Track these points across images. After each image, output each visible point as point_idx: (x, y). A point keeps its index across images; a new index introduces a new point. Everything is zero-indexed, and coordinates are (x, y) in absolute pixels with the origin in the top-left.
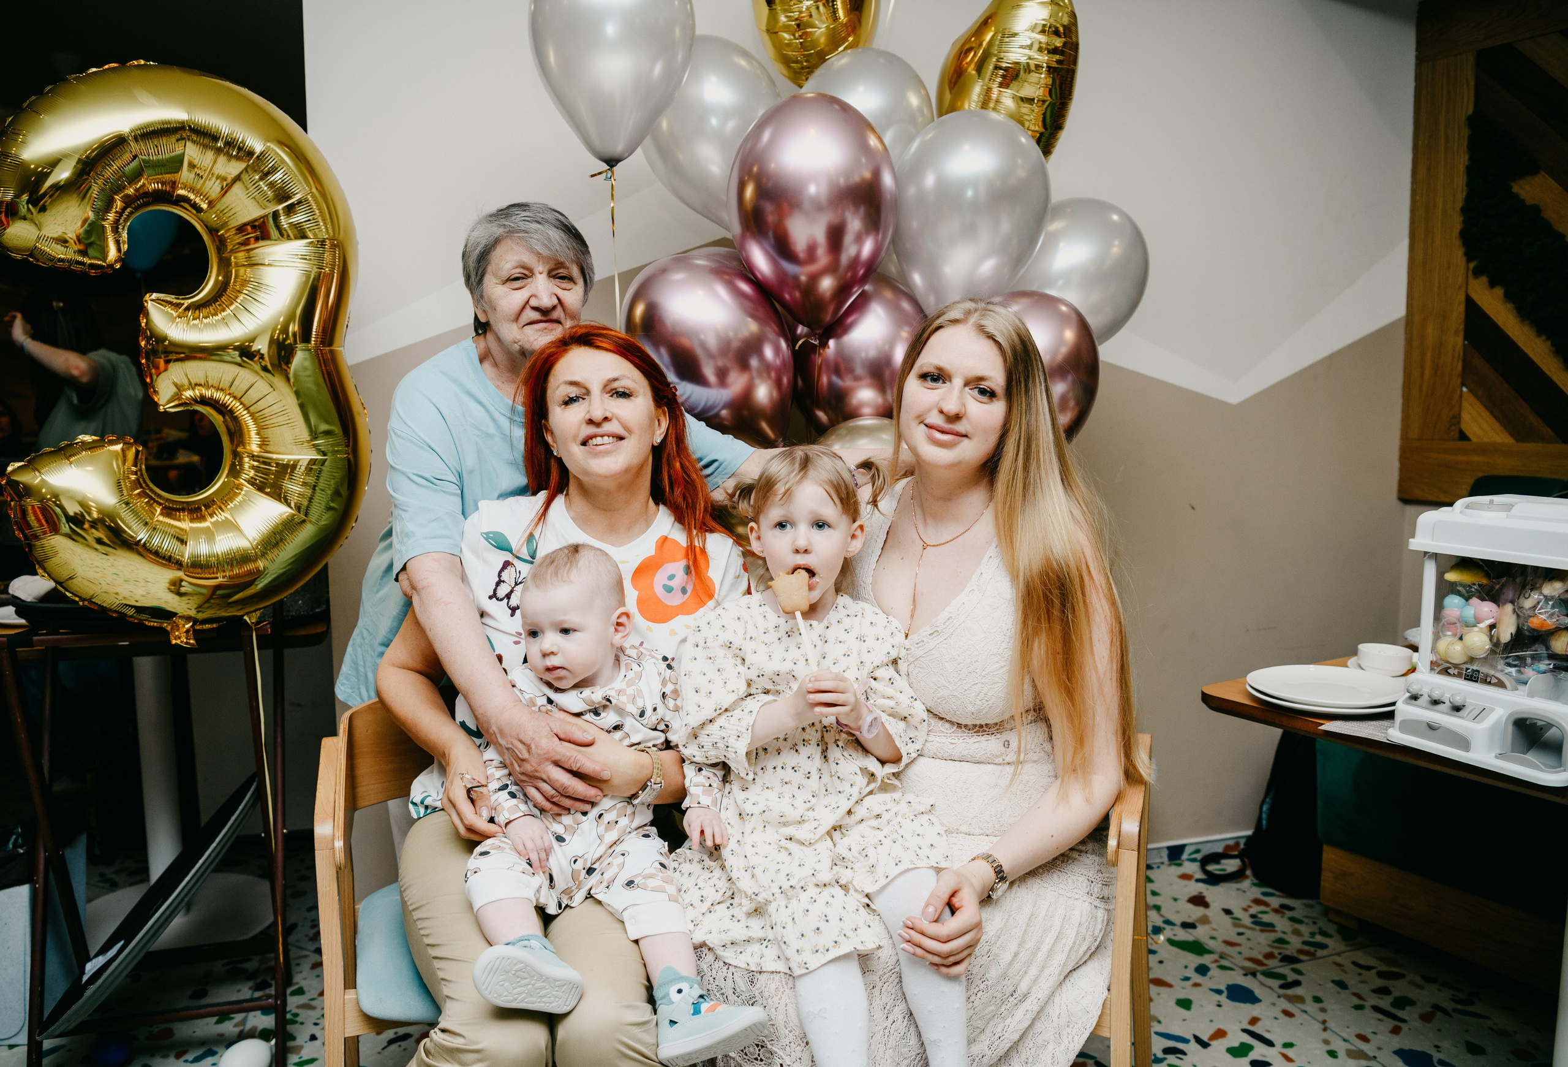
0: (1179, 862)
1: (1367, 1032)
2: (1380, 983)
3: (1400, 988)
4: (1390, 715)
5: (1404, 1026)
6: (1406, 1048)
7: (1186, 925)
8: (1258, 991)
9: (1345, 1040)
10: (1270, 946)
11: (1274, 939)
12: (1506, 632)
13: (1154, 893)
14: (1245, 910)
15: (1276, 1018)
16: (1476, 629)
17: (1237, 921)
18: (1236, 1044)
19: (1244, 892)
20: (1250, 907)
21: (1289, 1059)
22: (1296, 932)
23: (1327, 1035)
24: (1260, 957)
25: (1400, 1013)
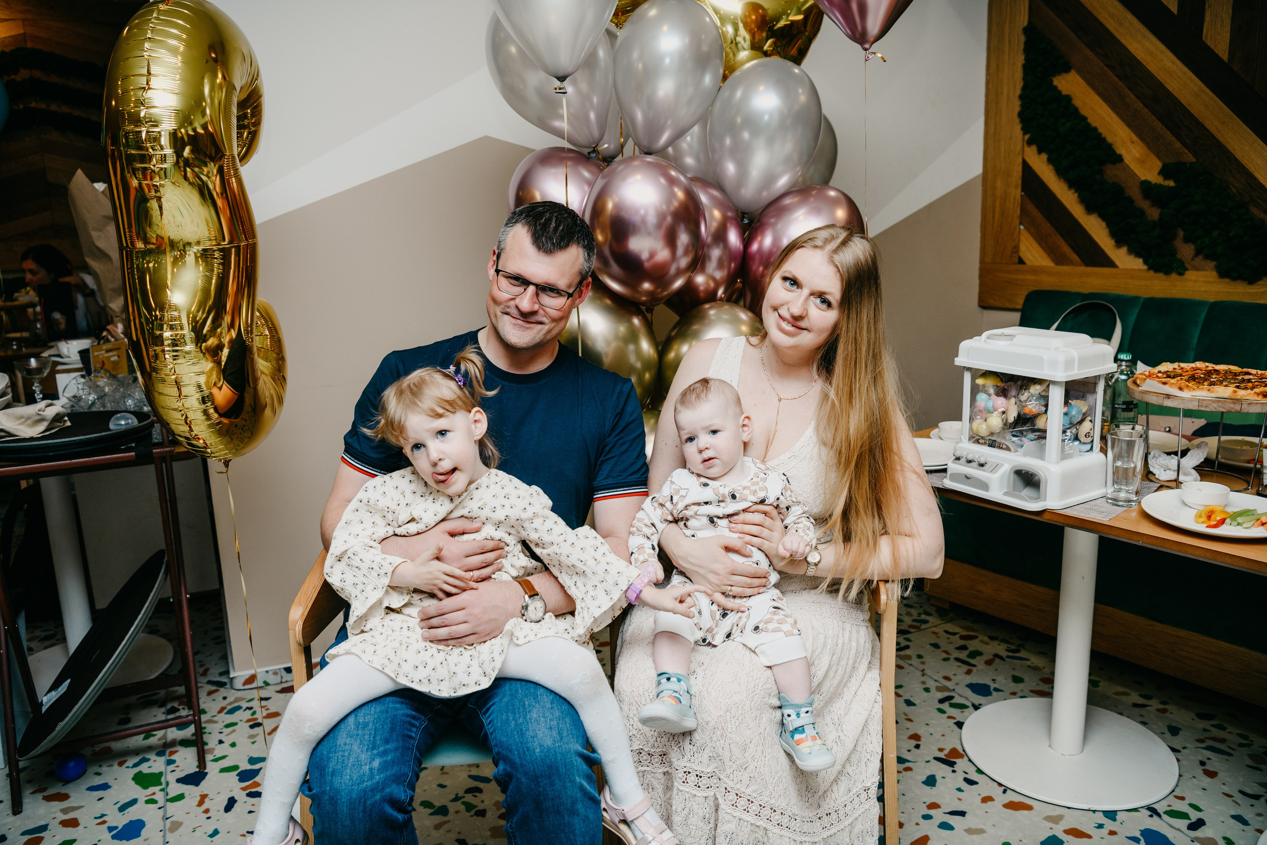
1: (950, 675)
2: (962, 643)
3: (973, 645)
4: (945, 471)
5: (974, 669)
6: (974, 682)
9: (935, 681)
12: (1012, 416)
16: (994, 415)
22: (909, 614)
23: (923, 679)
25: (972, 661)
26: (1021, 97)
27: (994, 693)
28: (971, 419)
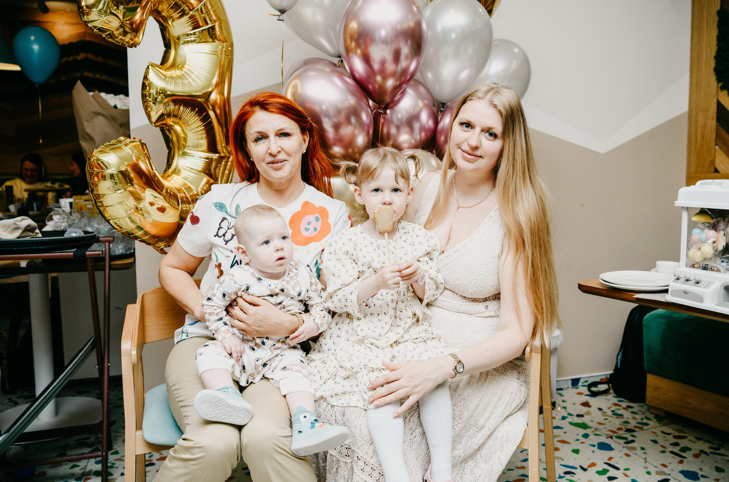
0: (577, 387)
1: (666, 463)
2: (675, 441)
3: (684, 443)
4: (667, 289)
5: (685, 460)
6: (685, 469)
7: (578, 416)
8: (613, 445)
9: (655, 467)
10: (620, 424)
11: (623, 421)
12: (721, 245)
13: (563, 401)
14: (609, 408)
15: (621, 457)
16: (706, 244)
17: (604, 414)
18: (601, 469)
19: (609, 400)
20: (611, 407)
21: (626, 476)
22: (634, 418)
23: (646, 465)
24: (615, 430)
25: (683, 454)
26: (716, 57)
27: (701, 479)
28: (688, 249)
